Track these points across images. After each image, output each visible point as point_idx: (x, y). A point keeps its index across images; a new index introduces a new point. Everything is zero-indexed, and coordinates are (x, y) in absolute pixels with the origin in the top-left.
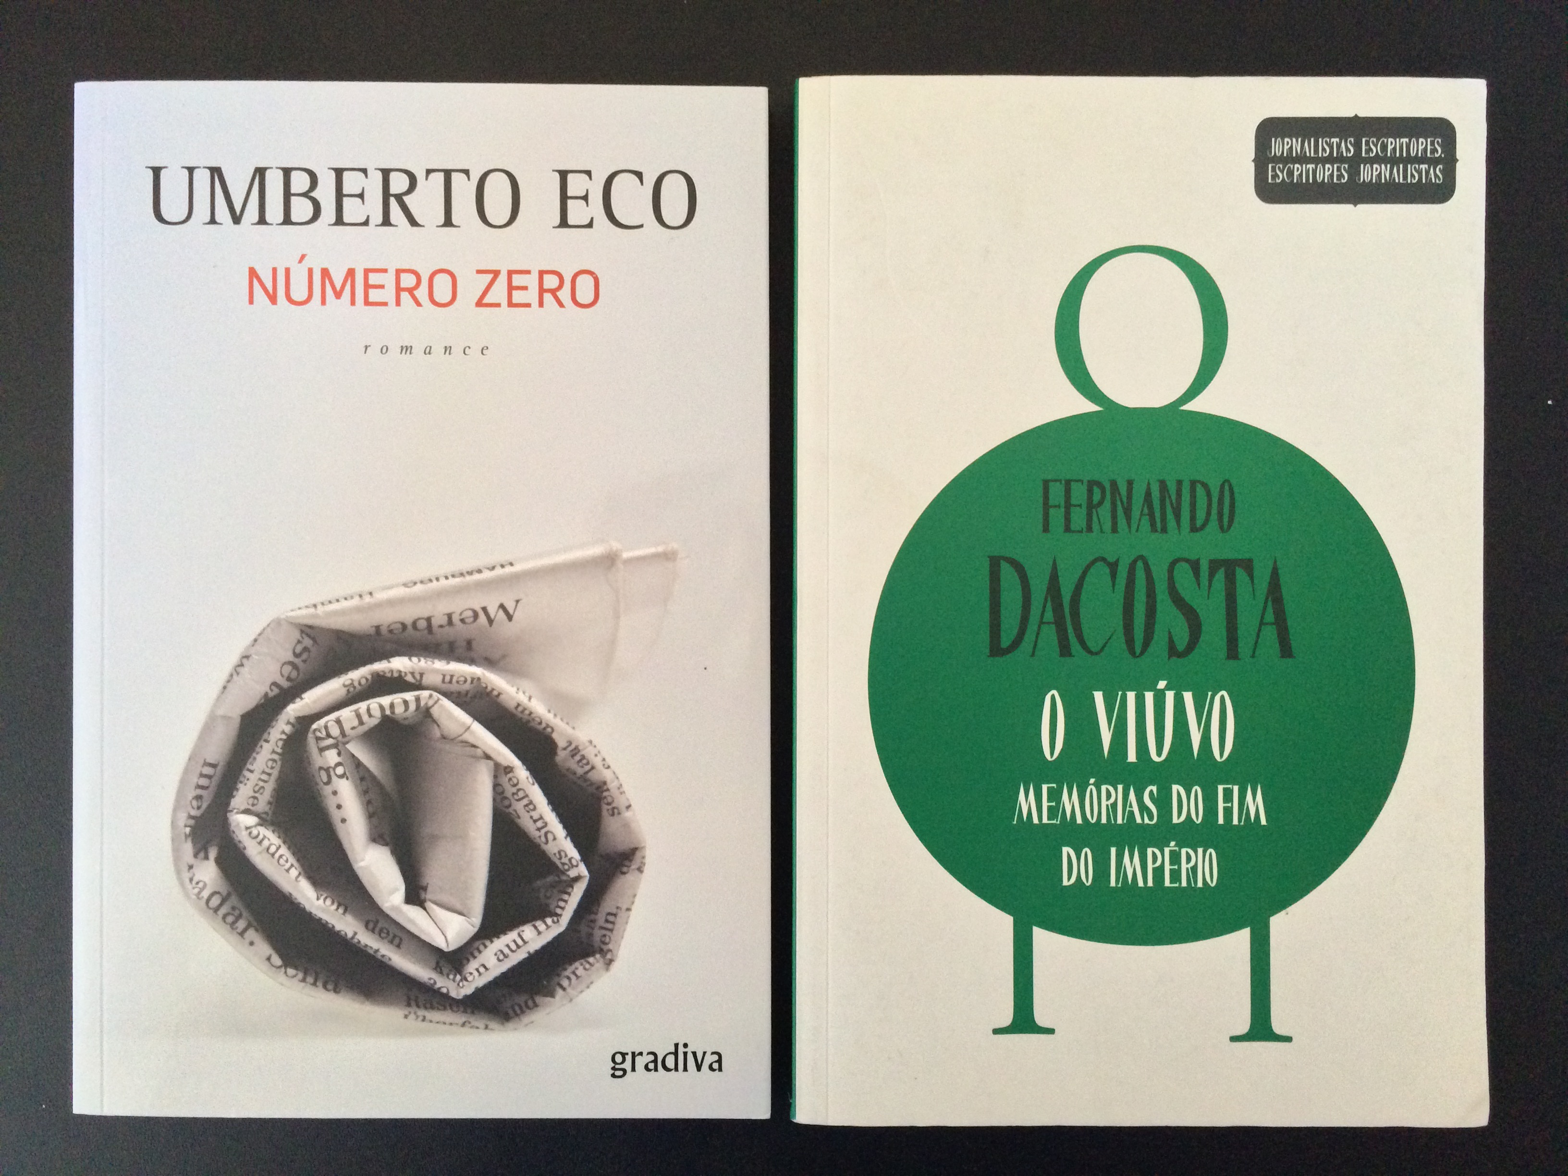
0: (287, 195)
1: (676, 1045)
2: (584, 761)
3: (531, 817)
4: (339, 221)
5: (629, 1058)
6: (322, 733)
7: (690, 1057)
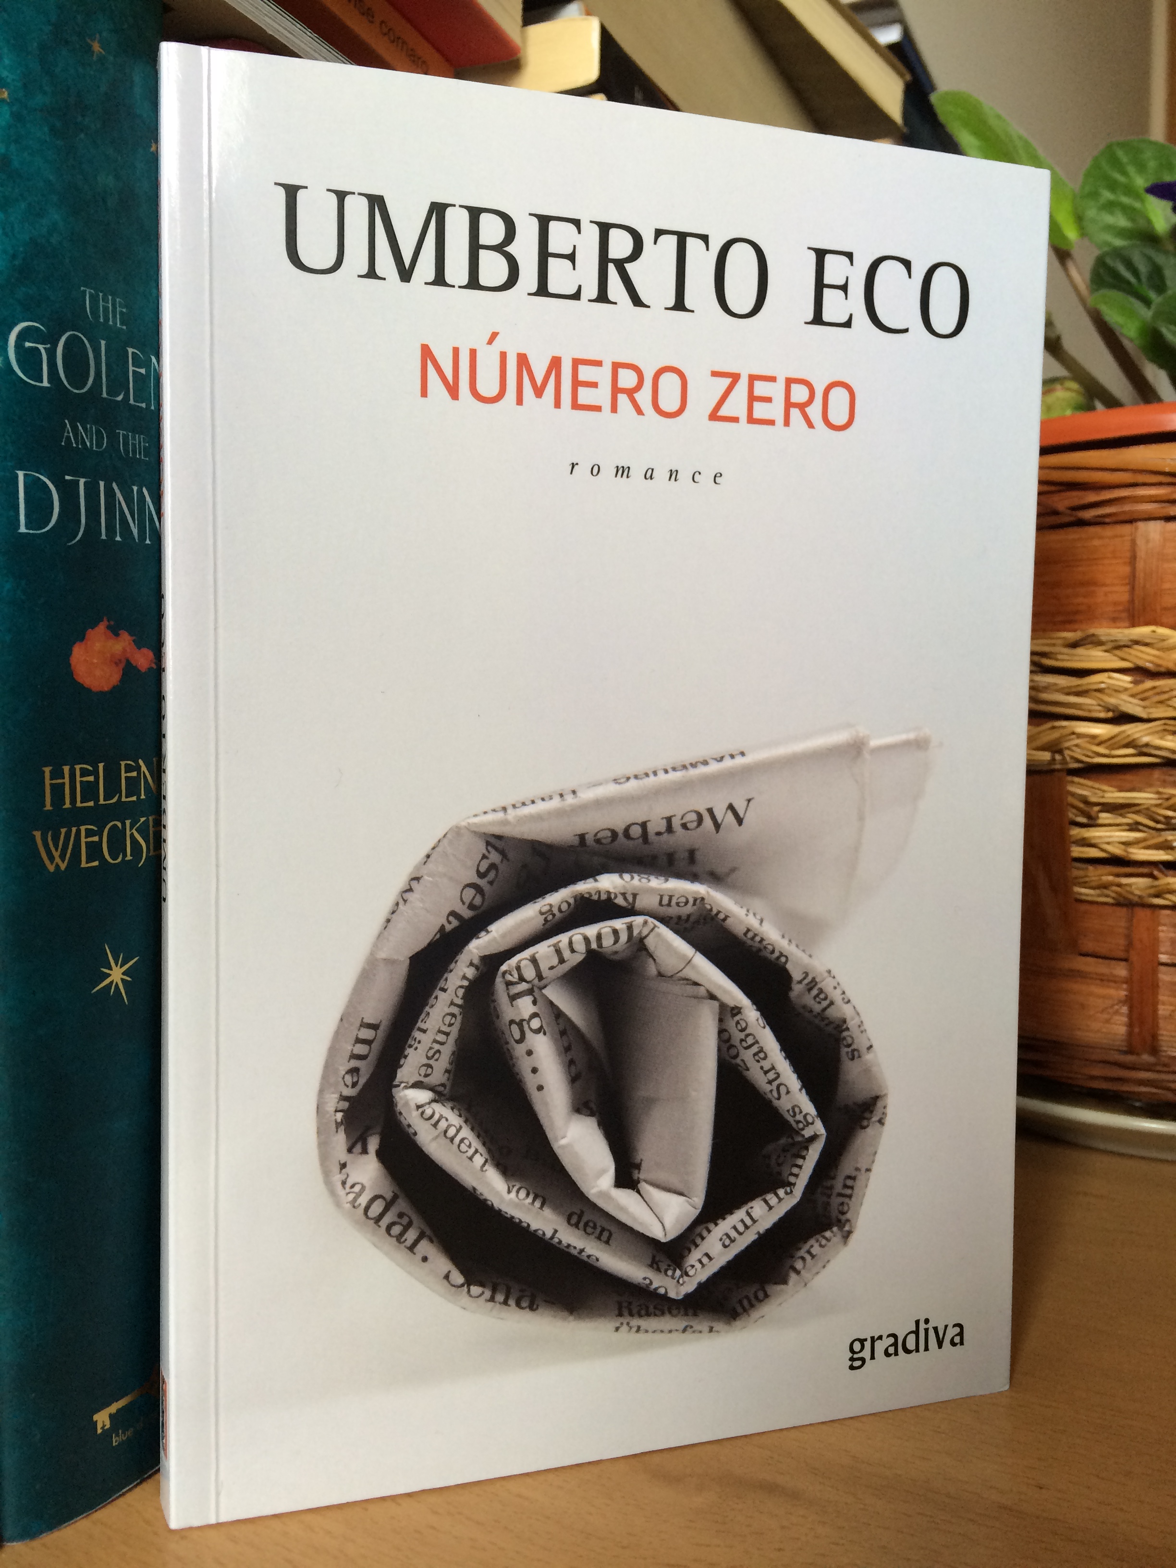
0: (475, 247)
1: (917, 1322)
2: (822, 996)
3: (762, 1068)
4: (542, 290)
5: (868, 1344)
6: (514, 978)
7: (932, 1333)
